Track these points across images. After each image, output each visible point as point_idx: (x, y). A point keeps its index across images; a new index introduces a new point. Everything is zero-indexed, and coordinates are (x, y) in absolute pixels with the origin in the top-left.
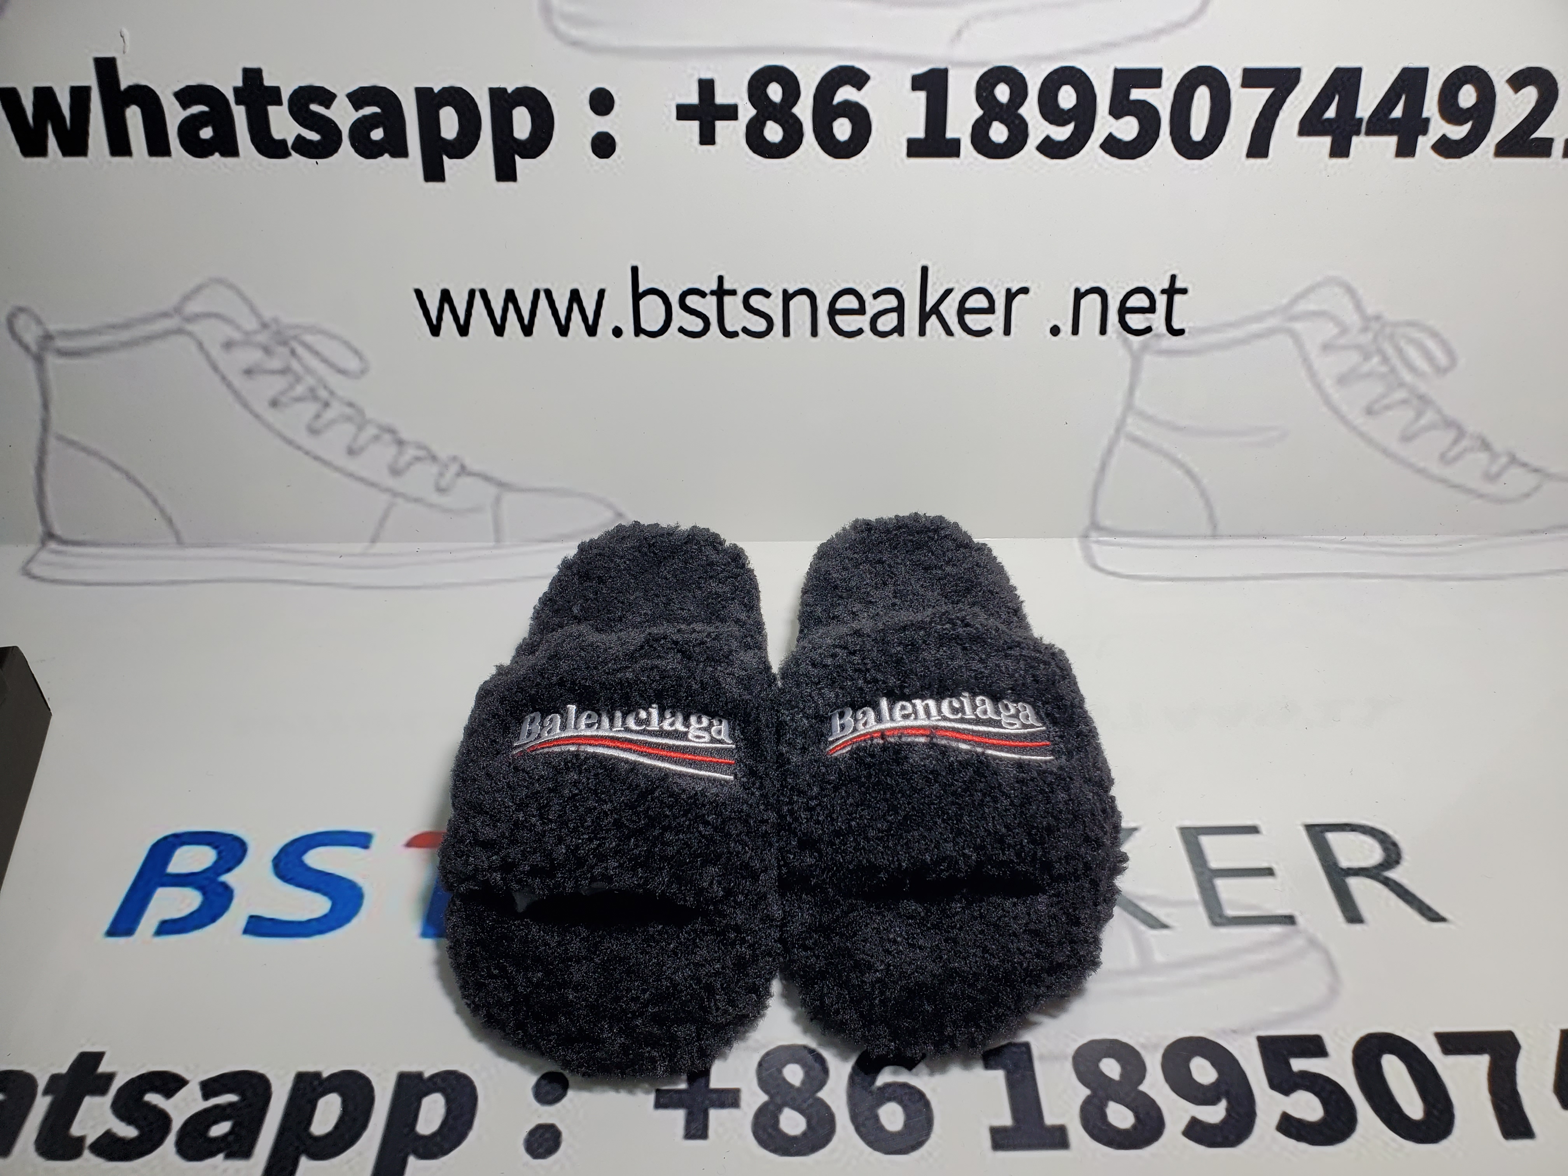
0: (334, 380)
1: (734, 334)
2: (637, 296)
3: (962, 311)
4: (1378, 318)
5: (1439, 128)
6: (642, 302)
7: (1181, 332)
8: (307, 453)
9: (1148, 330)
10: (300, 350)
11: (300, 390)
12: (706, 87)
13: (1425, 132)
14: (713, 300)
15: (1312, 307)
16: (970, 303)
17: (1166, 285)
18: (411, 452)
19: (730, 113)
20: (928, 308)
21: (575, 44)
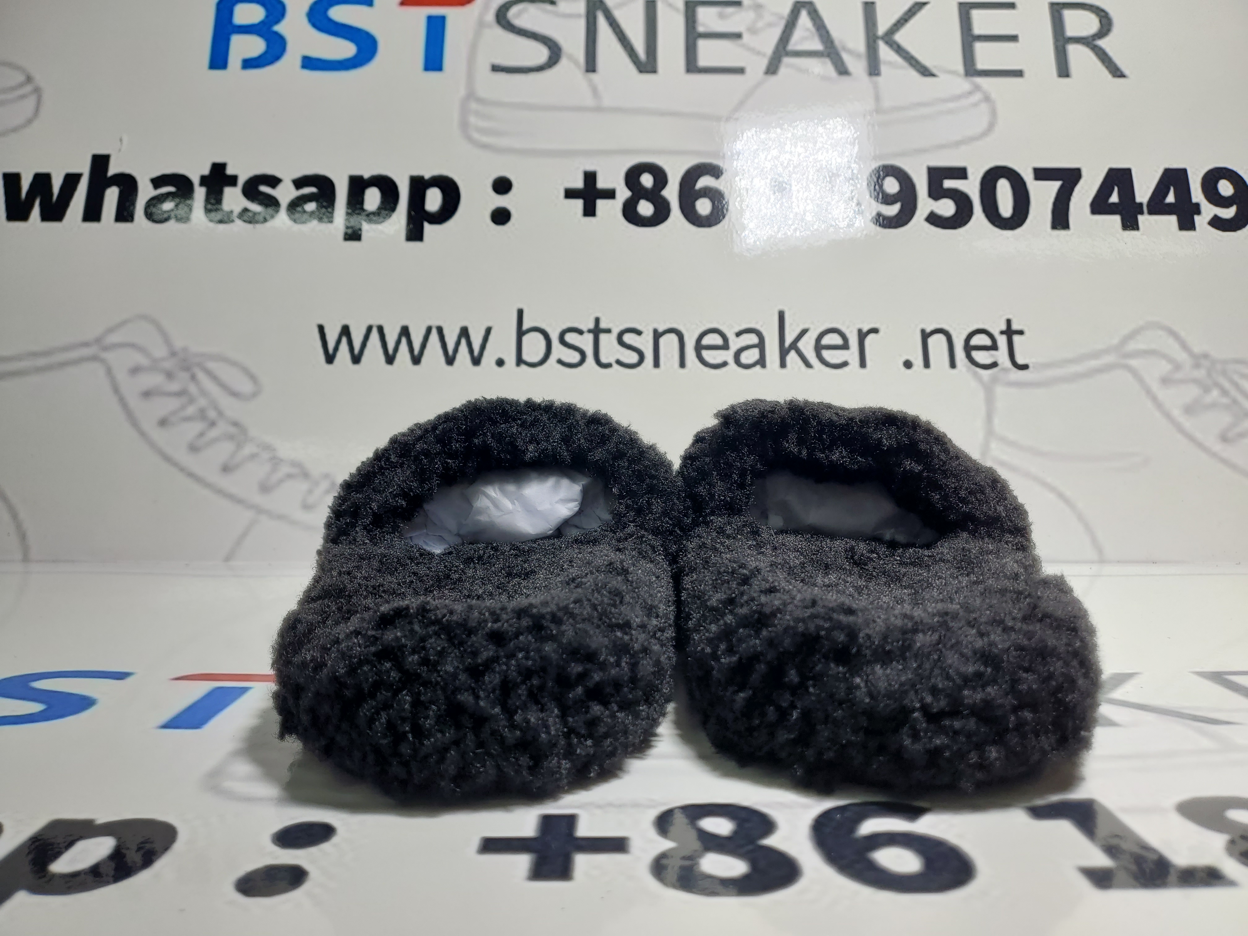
0: (225, 402)
1: (608, 366)
2: (521, 333)
3: (819, 348)
4: (1206, 356)
5: (1209, 210)
6: (526, 339)
7: (1025, 367)
8: (182, 469)
9: (994, 365)
10: (201, 376)
11: (191, 410)
12: (590, 177)
13: (1199, 212)
14: (590, 337)
15: (1142, 346)
16: (826, 341)
17: (1004, 327)
18: (285, 469)
19: (610, 194)
20: (787, 343)
21: (485, 147)
